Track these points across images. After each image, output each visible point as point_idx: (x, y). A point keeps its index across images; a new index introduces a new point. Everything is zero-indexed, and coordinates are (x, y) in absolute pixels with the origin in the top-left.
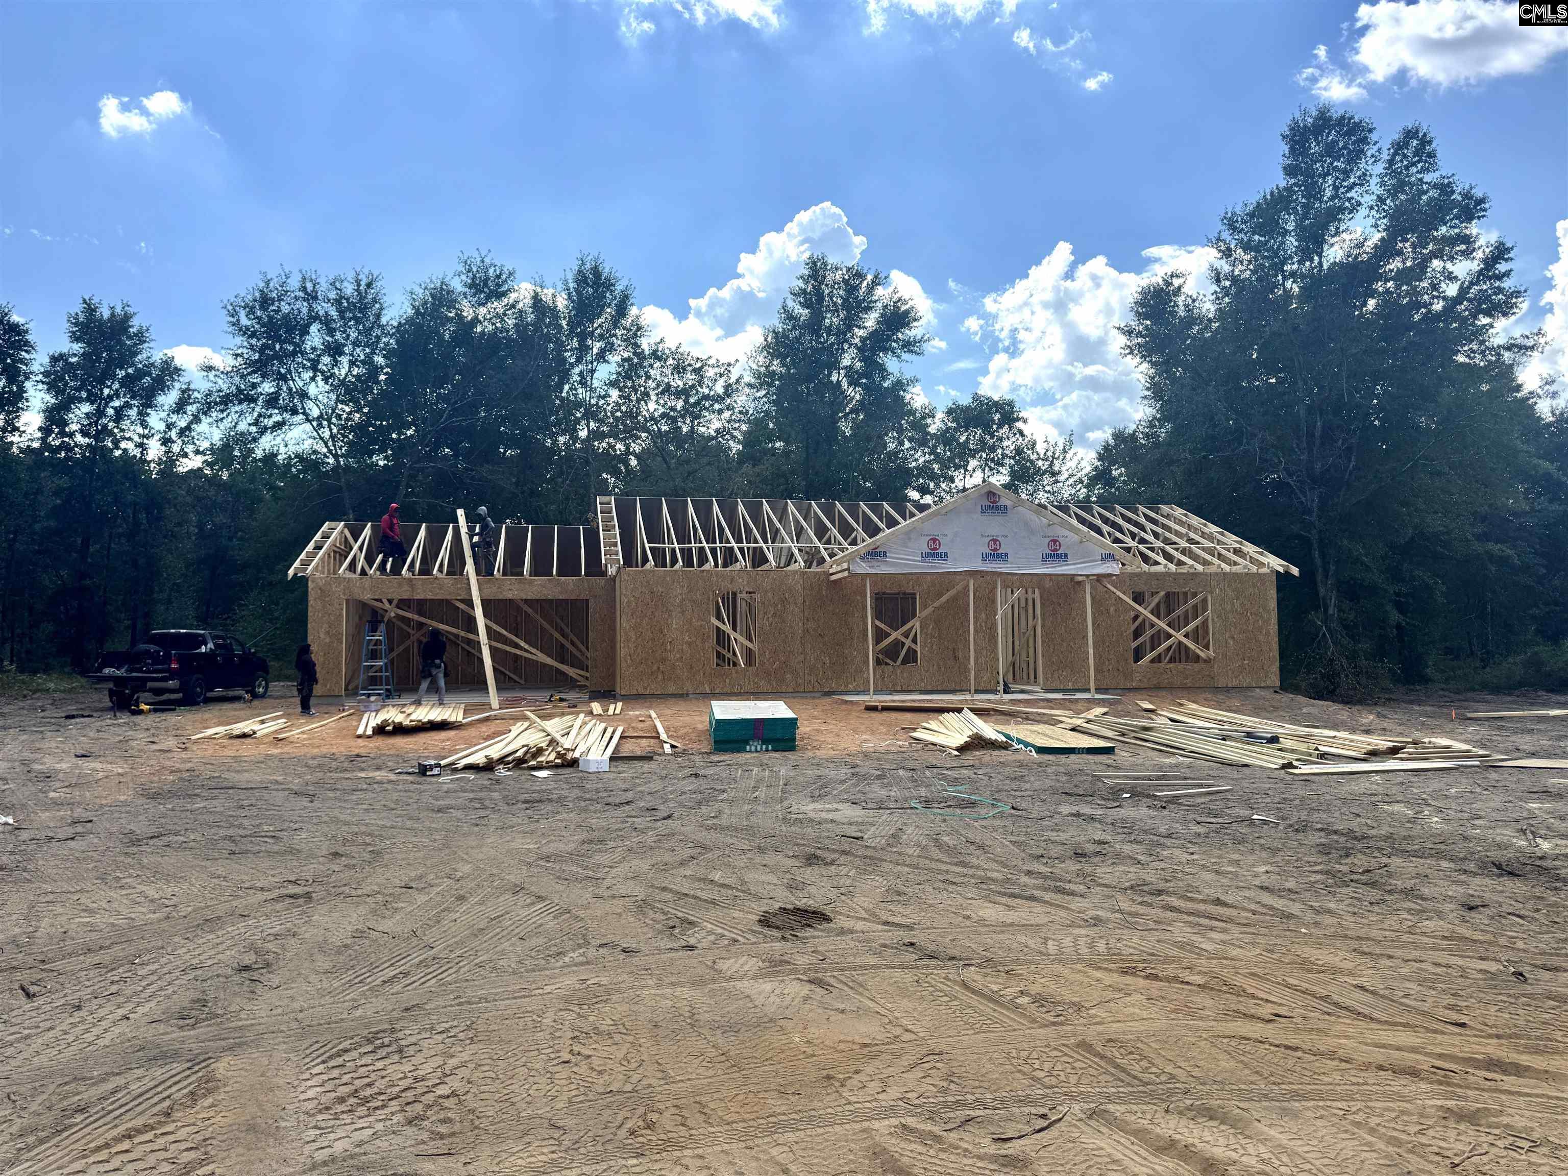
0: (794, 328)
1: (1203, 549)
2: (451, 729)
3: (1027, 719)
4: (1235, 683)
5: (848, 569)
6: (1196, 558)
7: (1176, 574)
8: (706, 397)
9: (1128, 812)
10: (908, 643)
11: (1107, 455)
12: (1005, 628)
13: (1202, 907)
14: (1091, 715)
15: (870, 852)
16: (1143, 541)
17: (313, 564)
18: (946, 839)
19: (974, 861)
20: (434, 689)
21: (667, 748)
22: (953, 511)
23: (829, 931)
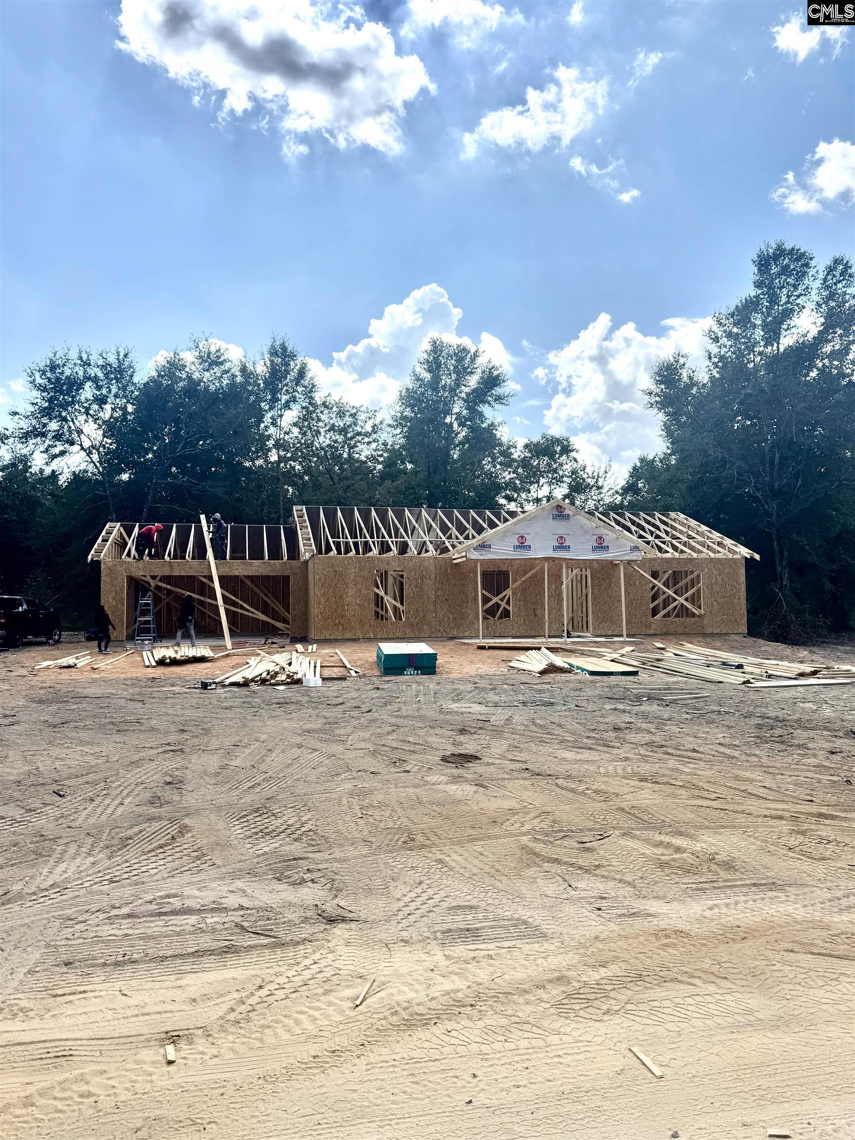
0: (420, 386)
1: (698, 543)
2: (207, 661)
3: (583, 654)
4: (718, 631)
5: (466, 556)
6: (692, 548)
7: (679, 559)
8: (359, 434)
9: (646, 708)
10: (503, 604)
11: (636, 473)
12: (567, 594)
13: (685, 753)
14: (623, 651)
15: (494, 728)
16: (658, 537)
17: (104, 552)
18: (539, 721)
19: (556, 732)
20: (187, 636)
21: (352, 672)
22: (533, 518)
23: (480, 764)
